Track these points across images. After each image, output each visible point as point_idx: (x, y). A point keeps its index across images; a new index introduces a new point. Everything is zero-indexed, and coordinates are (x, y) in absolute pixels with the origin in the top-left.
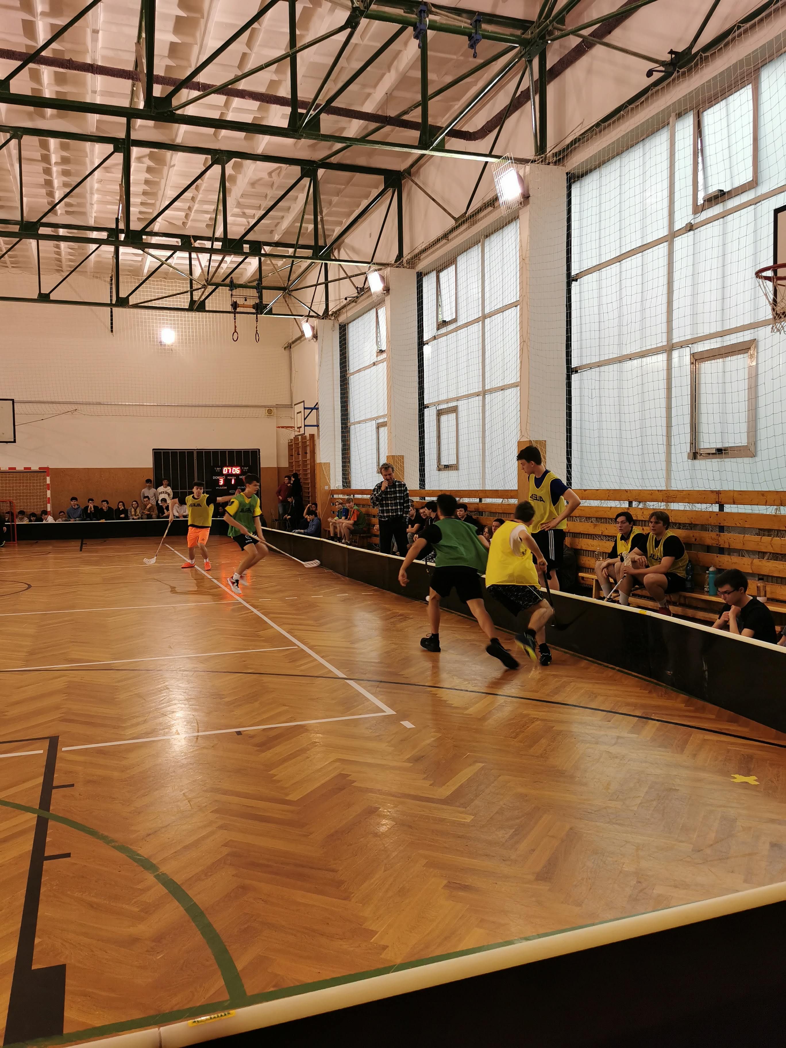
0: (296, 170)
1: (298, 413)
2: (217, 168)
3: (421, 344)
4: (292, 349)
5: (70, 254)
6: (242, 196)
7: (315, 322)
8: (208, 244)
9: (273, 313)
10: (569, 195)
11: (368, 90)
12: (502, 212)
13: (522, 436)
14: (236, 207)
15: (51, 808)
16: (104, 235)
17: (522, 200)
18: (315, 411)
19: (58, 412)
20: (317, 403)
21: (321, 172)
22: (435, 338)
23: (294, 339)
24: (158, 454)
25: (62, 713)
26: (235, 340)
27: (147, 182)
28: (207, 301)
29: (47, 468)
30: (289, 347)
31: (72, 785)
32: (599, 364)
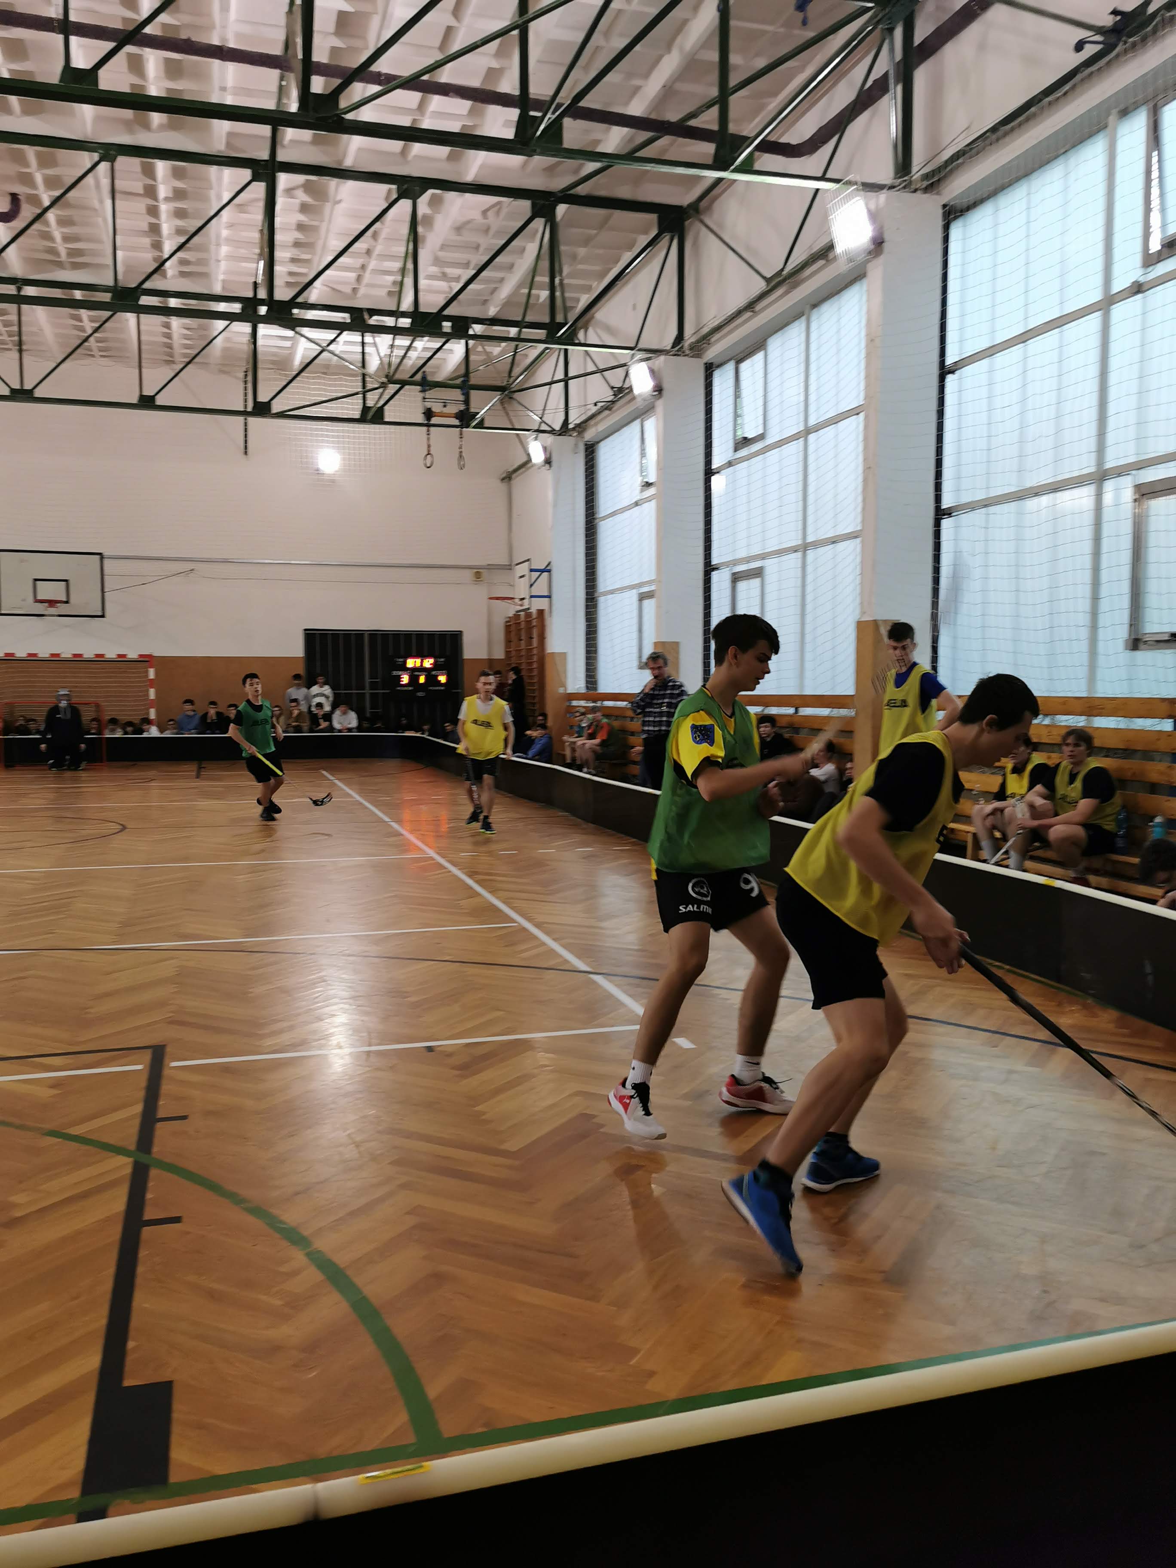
0: (525, 206)
1: (521, 577)
2: (405, 205)
3: (709, 473)
4: (513, 482)
5: (186, 337)
6: (443, 247)
7: (549, 439)
8: (389, 321)
9: (486, 425)
10: (946, 239)
11: (636, 82)
12: (839, 268)
13: (863, 613)
14: (434, 265)
15: (155, 1149)
16: (236, 308)
17: (872, 247)
18: (545, 574)
19: (169, 574)
20: (549, 564)
21: (561, 209)
22: (730, 464)
23: (515, 466)
24: (313, 638)
25: (172, 1012)
26: (428, 465)
27: (300, 227)
28: (386, 408)
29: (150, 656)
30: (508, 478)
31: (184, 1118)
32: (986, 504)
